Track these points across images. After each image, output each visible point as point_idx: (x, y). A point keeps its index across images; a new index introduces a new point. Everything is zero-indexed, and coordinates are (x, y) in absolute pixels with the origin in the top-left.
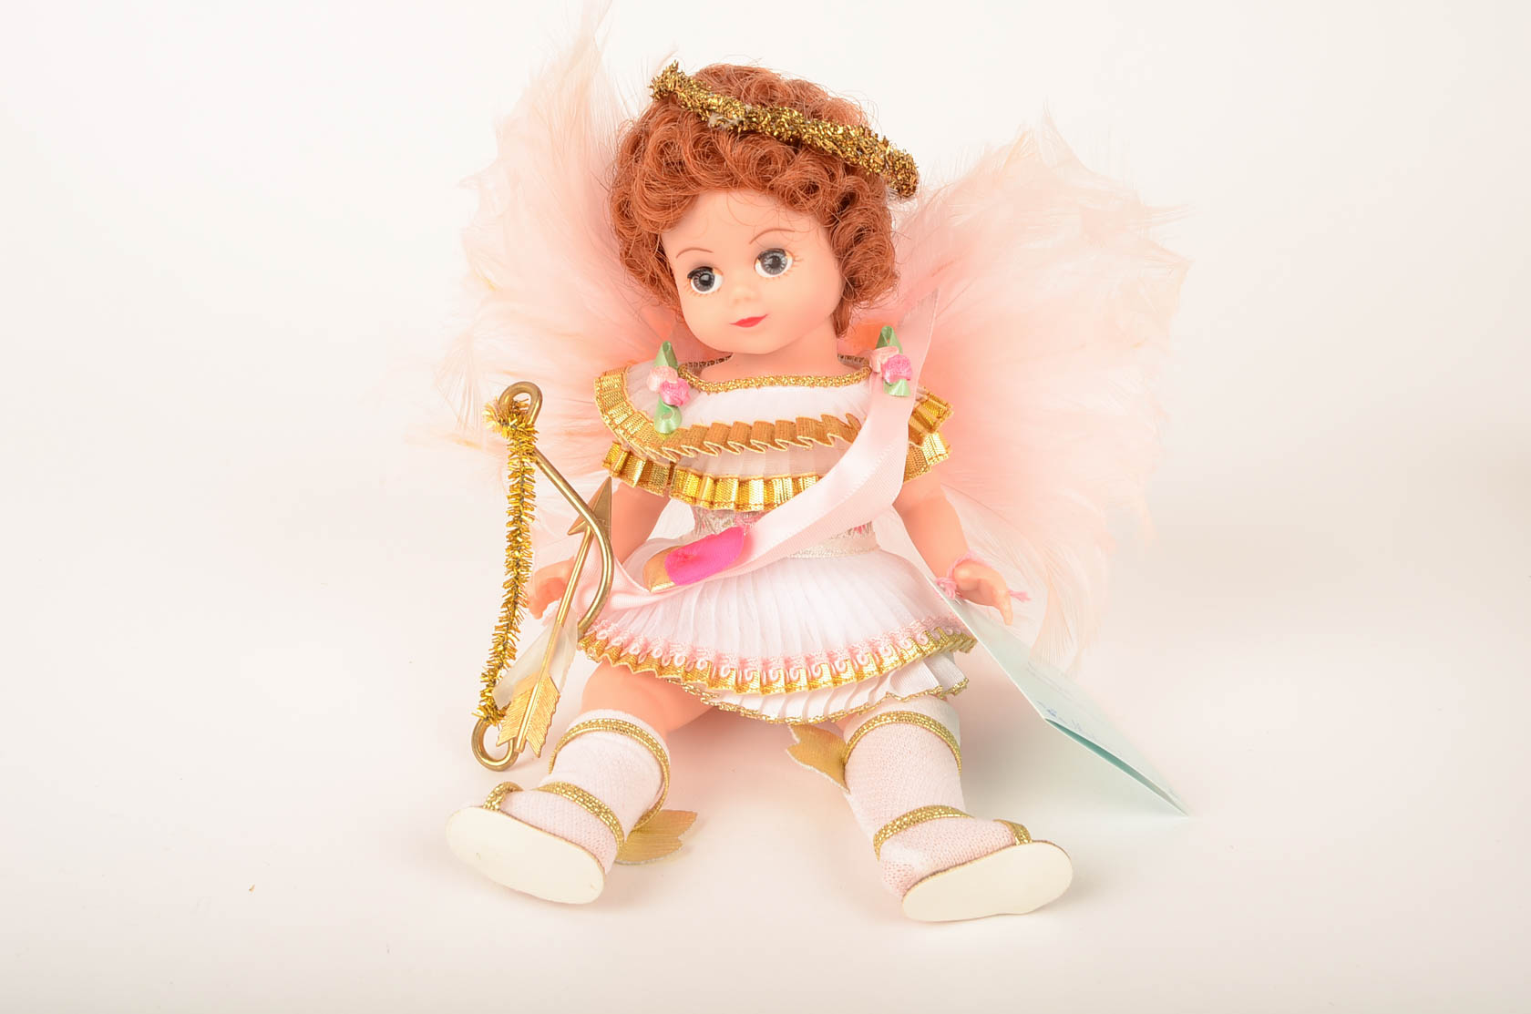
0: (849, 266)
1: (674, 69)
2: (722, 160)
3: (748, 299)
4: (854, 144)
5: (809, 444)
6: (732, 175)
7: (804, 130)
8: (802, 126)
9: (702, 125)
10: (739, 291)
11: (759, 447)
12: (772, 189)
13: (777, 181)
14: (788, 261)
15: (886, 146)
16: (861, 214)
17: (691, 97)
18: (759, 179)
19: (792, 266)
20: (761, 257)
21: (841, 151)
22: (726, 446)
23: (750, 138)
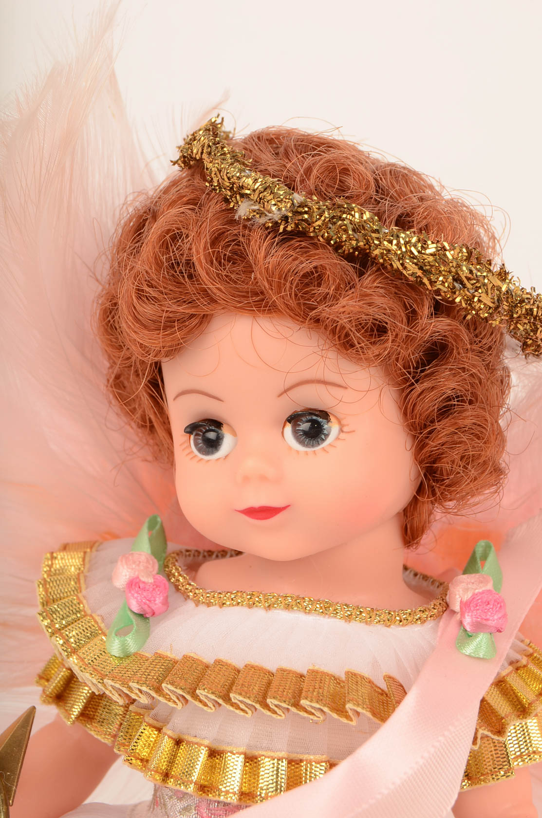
0: (426, 449)
1: (213, 129)
2: (249, 270)
3: (263, 478)
4: (450, 272)
5: (318, 714)
6: (262, 293)
7: (376, 242)
8: (374, 235)
9: (228, 215)
10: (251, 464)
11: (242, 706)
12: (317, 321)
13: (325, 311)
14: (333, 429)
15: (504, 280)
16: (455, 375)
17: (220, 171)
18: (299, 304)
19: (337, 438)
20: (293, 419)
21: (430, 280)
22: (195, 697)
23: (295, 242)
